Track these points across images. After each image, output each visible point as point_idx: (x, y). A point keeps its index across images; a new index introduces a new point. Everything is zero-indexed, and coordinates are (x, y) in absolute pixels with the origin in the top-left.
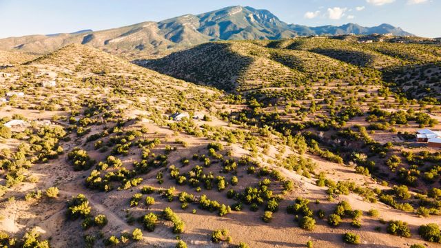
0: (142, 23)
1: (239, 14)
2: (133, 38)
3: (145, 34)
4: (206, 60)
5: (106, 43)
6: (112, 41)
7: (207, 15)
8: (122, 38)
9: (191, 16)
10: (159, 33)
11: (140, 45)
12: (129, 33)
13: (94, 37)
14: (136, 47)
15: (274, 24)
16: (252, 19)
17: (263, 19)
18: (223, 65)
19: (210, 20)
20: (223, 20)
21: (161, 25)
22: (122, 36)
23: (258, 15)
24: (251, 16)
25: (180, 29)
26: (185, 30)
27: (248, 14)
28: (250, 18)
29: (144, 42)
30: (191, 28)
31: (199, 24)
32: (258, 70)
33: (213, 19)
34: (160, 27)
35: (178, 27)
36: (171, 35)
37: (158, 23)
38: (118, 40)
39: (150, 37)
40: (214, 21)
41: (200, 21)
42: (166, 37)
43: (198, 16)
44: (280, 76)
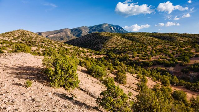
0: (64, 29)
1: (107, 27)
2: (59, 35)
3: (64, 33)
4: (88, 40)
5: (47, 37)
6: (50, 36)
7: (93, 27)
8: (54, 35)
9: (86, 27)
10: (71, 33)
11: (62, 38)
12: (57, 33)
13: (42, 34)
14: (60, 39)
15: (122, 31)
16: (113, 29)
17: (117, 29)
18: (96, 41)
19: (94, 29)
20: (100, 29)
21: (72, 30)
22: (54, 34)
23: (115, 28)
24: (112, 27)
25: (80, 32)
26: (82, 32)
27: (111, 27)
28: (112, 28)
29: (64, 37)
30: (85, 32)
31: (89, 30)
32: (115, 41)
33: (95, 28)
34: (71, 31)
35: (80, 31)
36: (76, 34)
37: (71, 29)
38: (52, 36)
39: (67, 34)
40: (96, 29)
41: (90, 29)
42: (74, 35)
43: (89, 27)
44: (127, 44)
